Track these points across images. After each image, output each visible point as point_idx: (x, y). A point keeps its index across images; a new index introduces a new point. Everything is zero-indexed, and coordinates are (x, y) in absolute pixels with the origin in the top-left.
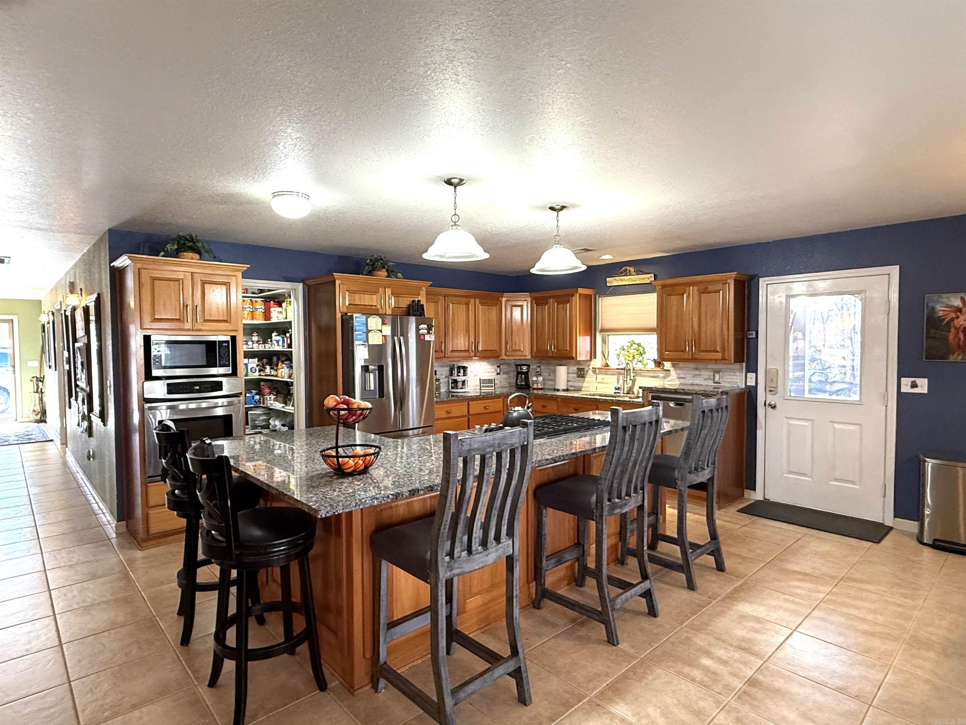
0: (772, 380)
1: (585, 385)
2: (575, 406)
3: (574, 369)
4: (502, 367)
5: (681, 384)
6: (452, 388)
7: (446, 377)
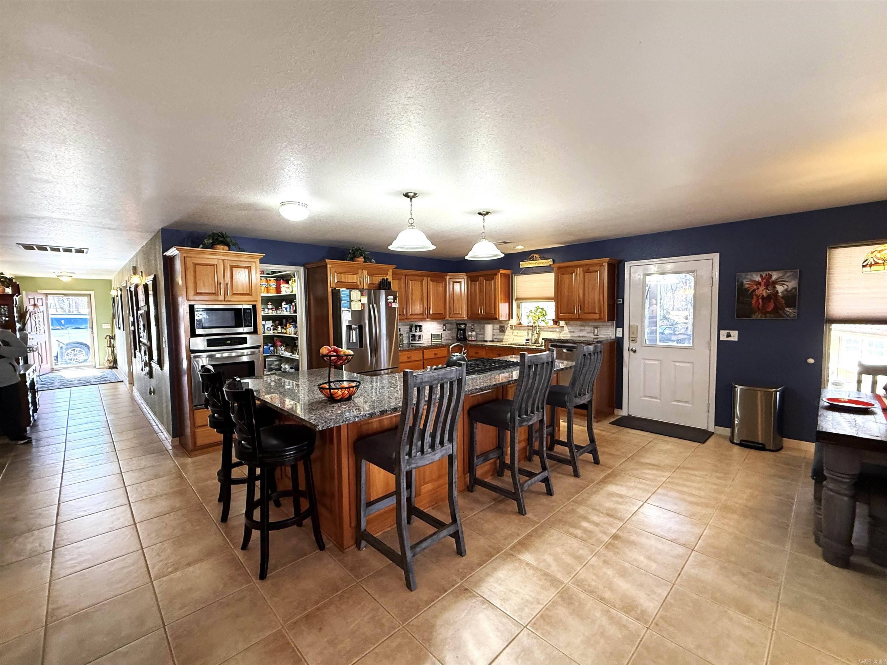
0: (633, 333)
1: (505, 337)
2: (499, 352)
3: (497, 326)
4: (447, 325)
5: (571, 336)
6: (412, 340)
7: (407, 333)
